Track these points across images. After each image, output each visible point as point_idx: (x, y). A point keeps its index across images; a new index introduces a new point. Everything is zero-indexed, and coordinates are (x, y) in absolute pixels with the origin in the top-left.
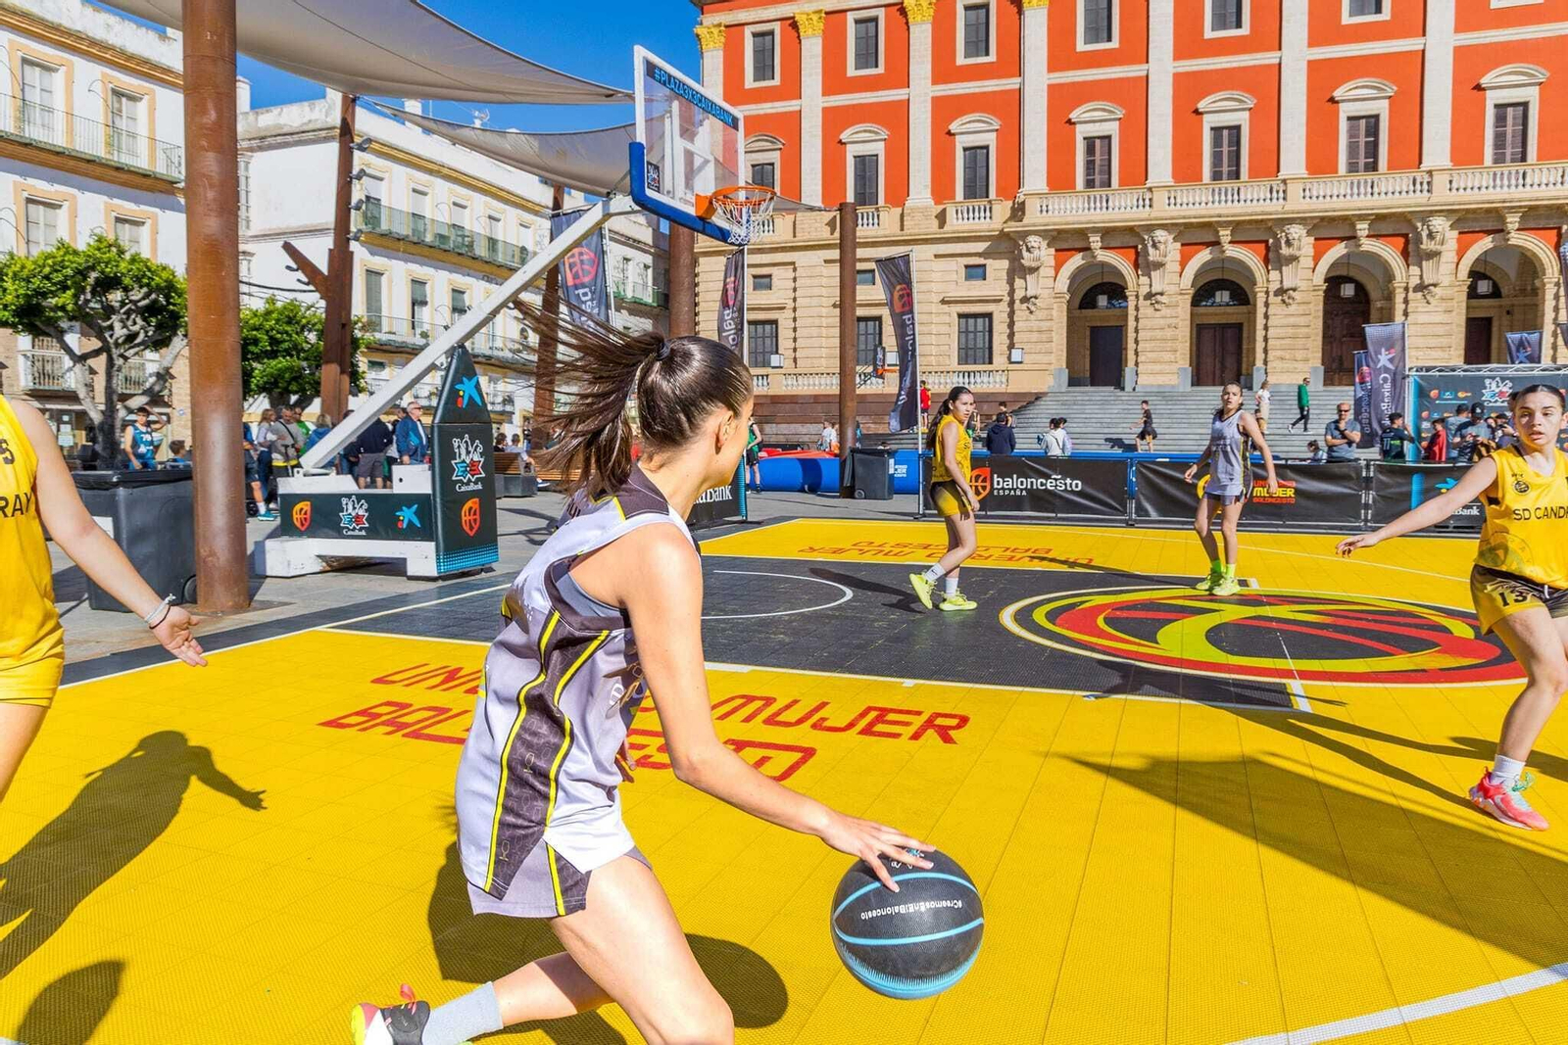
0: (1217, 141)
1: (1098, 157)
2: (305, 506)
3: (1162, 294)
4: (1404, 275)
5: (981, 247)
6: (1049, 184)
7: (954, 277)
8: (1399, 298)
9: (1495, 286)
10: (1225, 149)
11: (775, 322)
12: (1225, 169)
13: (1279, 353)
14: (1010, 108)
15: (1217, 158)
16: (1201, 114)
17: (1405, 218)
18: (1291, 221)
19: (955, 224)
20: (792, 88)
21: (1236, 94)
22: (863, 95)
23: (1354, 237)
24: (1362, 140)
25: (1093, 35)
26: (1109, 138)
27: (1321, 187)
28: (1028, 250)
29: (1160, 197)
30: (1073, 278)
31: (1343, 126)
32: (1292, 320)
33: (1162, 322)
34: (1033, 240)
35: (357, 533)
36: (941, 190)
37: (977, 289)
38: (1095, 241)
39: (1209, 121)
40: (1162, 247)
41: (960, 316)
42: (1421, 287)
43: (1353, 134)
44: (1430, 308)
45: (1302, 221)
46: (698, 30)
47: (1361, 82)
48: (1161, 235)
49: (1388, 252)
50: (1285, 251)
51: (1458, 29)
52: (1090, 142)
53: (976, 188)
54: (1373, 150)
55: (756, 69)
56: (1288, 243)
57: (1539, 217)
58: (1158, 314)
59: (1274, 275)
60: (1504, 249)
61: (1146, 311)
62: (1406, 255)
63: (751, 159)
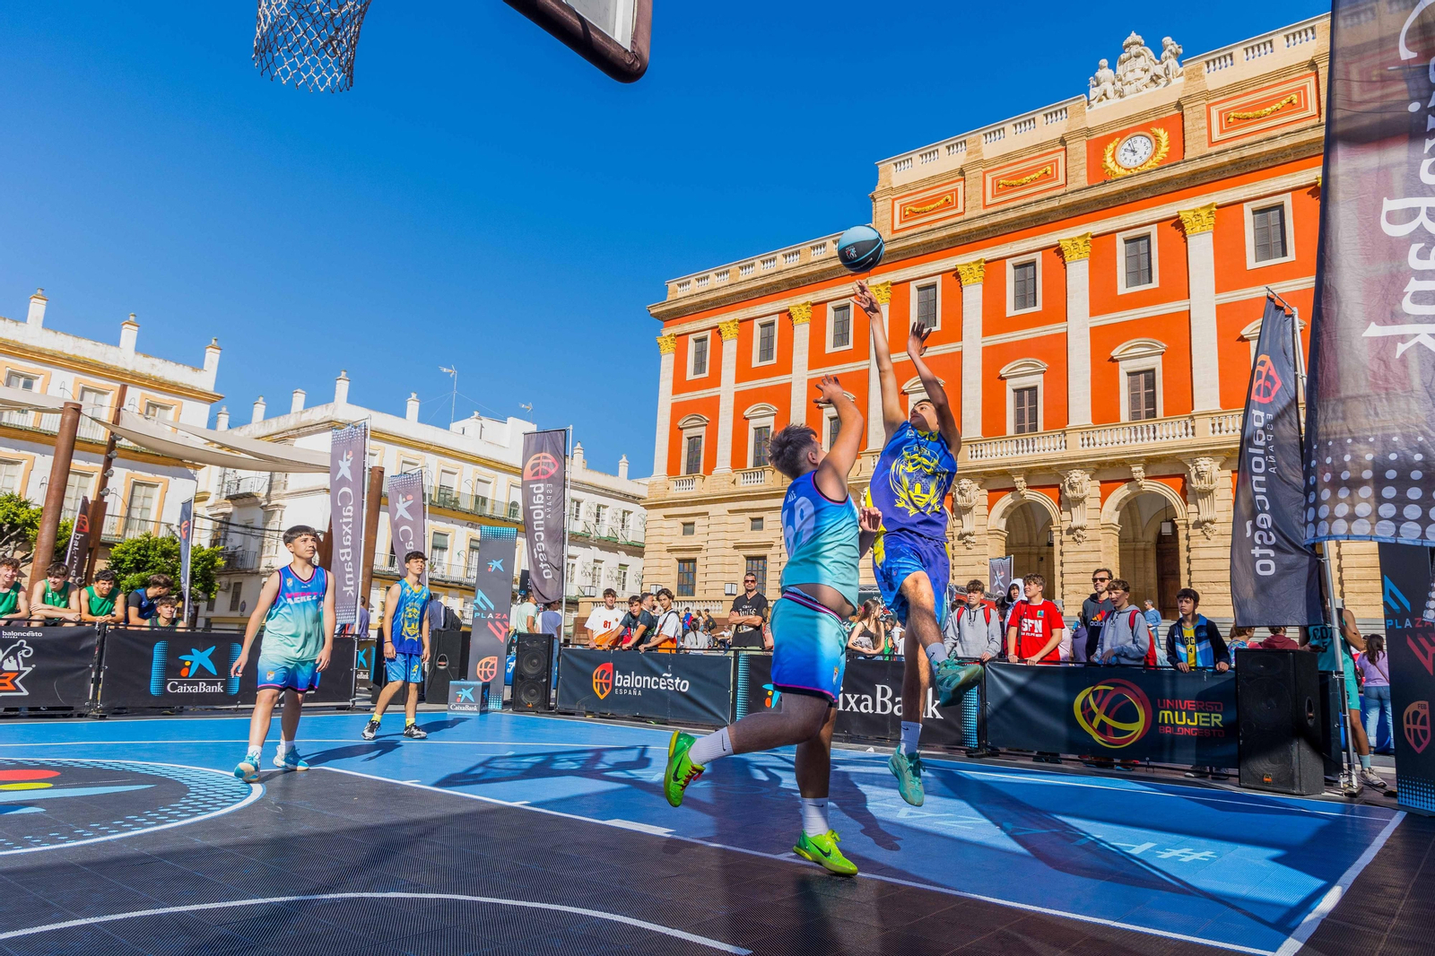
0: (1020, 401)
3: (970, 534)
4: (1183, 512)
8: (1182, 535)
10: (1026, 407)
11: (694, 560)
12: (1027, 424)
13: (1073, 587)
15: (1018, 415)
17: (1175, 459)
18: (1072, 467)
21: (1030, 360)
22: (761, 381)
23: (1132, 480)
24: (1143, 392)
27: (1104, 434)
32: (1084, 557)
33: (973, 559)
39: (1011, 385)
40: (967, 494)
42: (1200, 525)
43: (1133, 388)
44: (1210, 543)
45: (1082, 466)
46: (659, 340)
47: (1134, 342)
49: (1170, 492)
50: (1069, 494)
51: (1218, 290)
54: (1151, 400)
55: (694, 365)
58: (970, 552)
59: (1066, 515)
61: (961, 550)
62: (1184, 493)
63: (687, 433)
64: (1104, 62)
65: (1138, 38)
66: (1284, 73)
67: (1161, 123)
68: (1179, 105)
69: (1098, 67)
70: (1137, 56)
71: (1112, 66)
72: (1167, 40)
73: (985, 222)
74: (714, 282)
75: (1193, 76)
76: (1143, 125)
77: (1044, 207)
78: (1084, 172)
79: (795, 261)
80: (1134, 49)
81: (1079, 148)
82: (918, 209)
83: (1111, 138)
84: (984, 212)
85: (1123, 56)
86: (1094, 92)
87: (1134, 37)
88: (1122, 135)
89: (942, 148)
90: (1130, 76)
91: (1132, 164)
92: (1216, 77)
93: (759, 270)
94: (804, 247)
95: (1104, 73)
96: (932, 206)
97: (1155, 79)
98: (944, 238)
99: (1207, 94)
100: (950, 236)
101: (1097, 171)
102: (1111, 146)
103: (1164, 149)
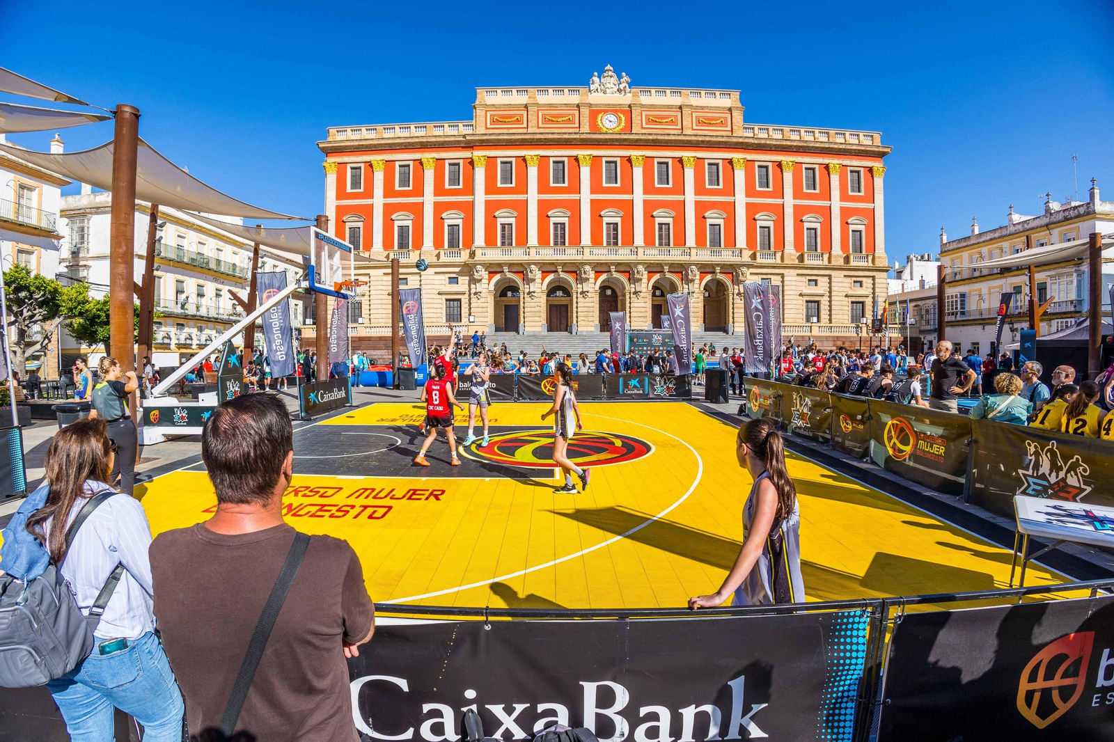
0: (556, 229)
1: (506, 232)
2: (156, 412)
3: (534, 292)
4: (629, 288)
5: (457, 270)
6: (486, 242)
7: (443, 282)
8: (628, 297)
9: (662, 292)
10: (559, 232)
11: (360, 302)
12: (559, 241)
13: (582, 318)
14: (469, 209)
15: (556, 236)
16: (549, 217)
17: (628, 265)
18: (586, 264)
19: (443, 259)
20: (369, 193)
21: (563, 210)
22: (403, 199)
23: (610, 272)
24: (612, 232)
25: (504, 180)
26: (511, 224)
27: (596, 251)
28: (477, 272)
29: (533, 251)
30: (496, 284)
31: (605, 226)
32: (587, 304)
33: (535, 304)
34: (479, 267)
35: (182, 424)
36: (438, 243)
37: (454, 288)
38: (506, 269)
39: (552, 220)
40: (534, 272)
41: (447, 300)
42: (635, 293)
43: (608, 230)
44: (639, 301)
45: (589, 264)
46: (325, 164)
47: (610, 209)
48: (533, 267)
49: (623, 278)
50: (583, 276)
51: (645, 193)
52: (503, 225)
53: (453, 243)
54: (616, 237)
55: (352, 184)
56: (585, 273)
57: (675, 267)
58: (532, 300)
59: (580, 286)
60: (664, 278)
61: (528, 299)
62: (629, 279)
63: (348, 225)
64: (596, 74)
65: (612, 68)
66: (670, 107)
67: (622, 112)
68: (630, 106)
69: (593, 75)
70: (611, 77)
71: (599, 77)
72: (624, 74)
73: (542, 137)
74: (365, 134)
75: (635, 95)
76: (614, 109)
77: (572, 136)
78: (588, 124)
79: (422, 133)
80: (610, 73)
81: (585, 112)
82: (502, 120)
83: (600, 111)
84: (538, 131)
85: (605, 74)
86: (592, 87)
87: (609, 67)
88: (605, 111)
89: (514, 91)
90: (608, 85)
91: (609, 127)
92: (645, 99)
93: (398, 133)
94: (430, 125)
95: (596, 79)
96: (510, 120)
97: (619, 91)
98: (519, 139)
99: (642, 106)
100: (522, 139)
101: (594, 127)
102: (600, 115)
103: (623, 124)
